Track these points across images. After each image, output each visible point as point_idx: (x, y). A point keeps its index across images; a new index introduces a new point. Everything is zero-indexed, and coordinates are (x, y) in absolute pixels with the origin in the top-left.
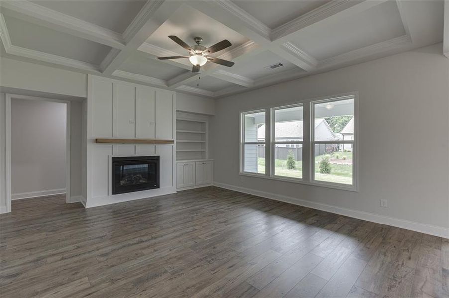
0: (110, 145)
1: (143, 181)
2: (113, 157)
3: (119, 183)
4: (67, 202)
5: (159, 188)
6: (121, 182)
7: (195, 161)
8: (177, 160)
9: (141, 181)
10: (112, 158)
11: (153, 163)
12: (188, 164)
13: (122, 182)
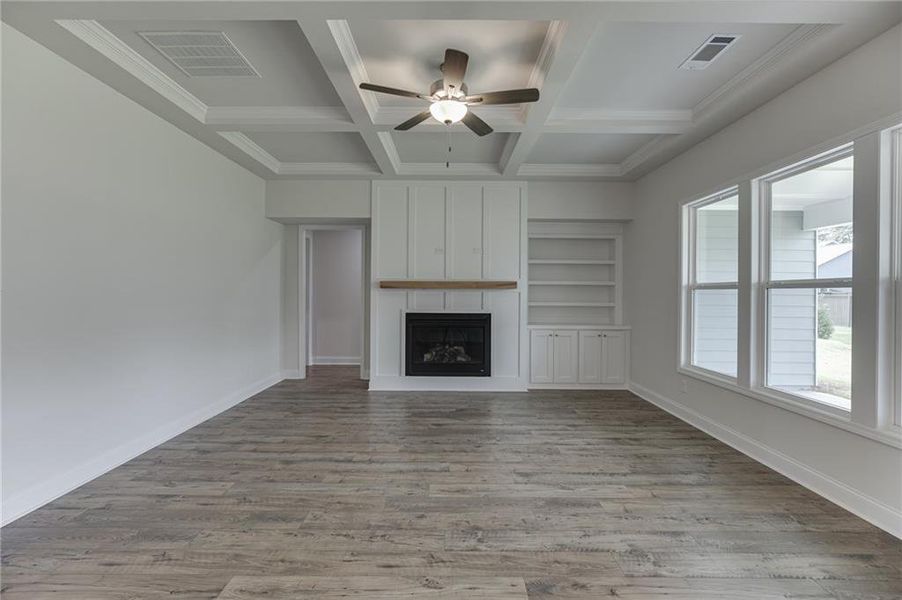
0: (402, 292)
1: (463, 360)
2: (409, 311)
3: (423, 357)
4: (362, 378)
5: (489, 375)
6: (425, 355)
7: (578, 327)
8: (529, 323)
9: (459, 359)
10: (407, 314)
11: (478, 327)
12: (557, 333)
13: (427, 357)
